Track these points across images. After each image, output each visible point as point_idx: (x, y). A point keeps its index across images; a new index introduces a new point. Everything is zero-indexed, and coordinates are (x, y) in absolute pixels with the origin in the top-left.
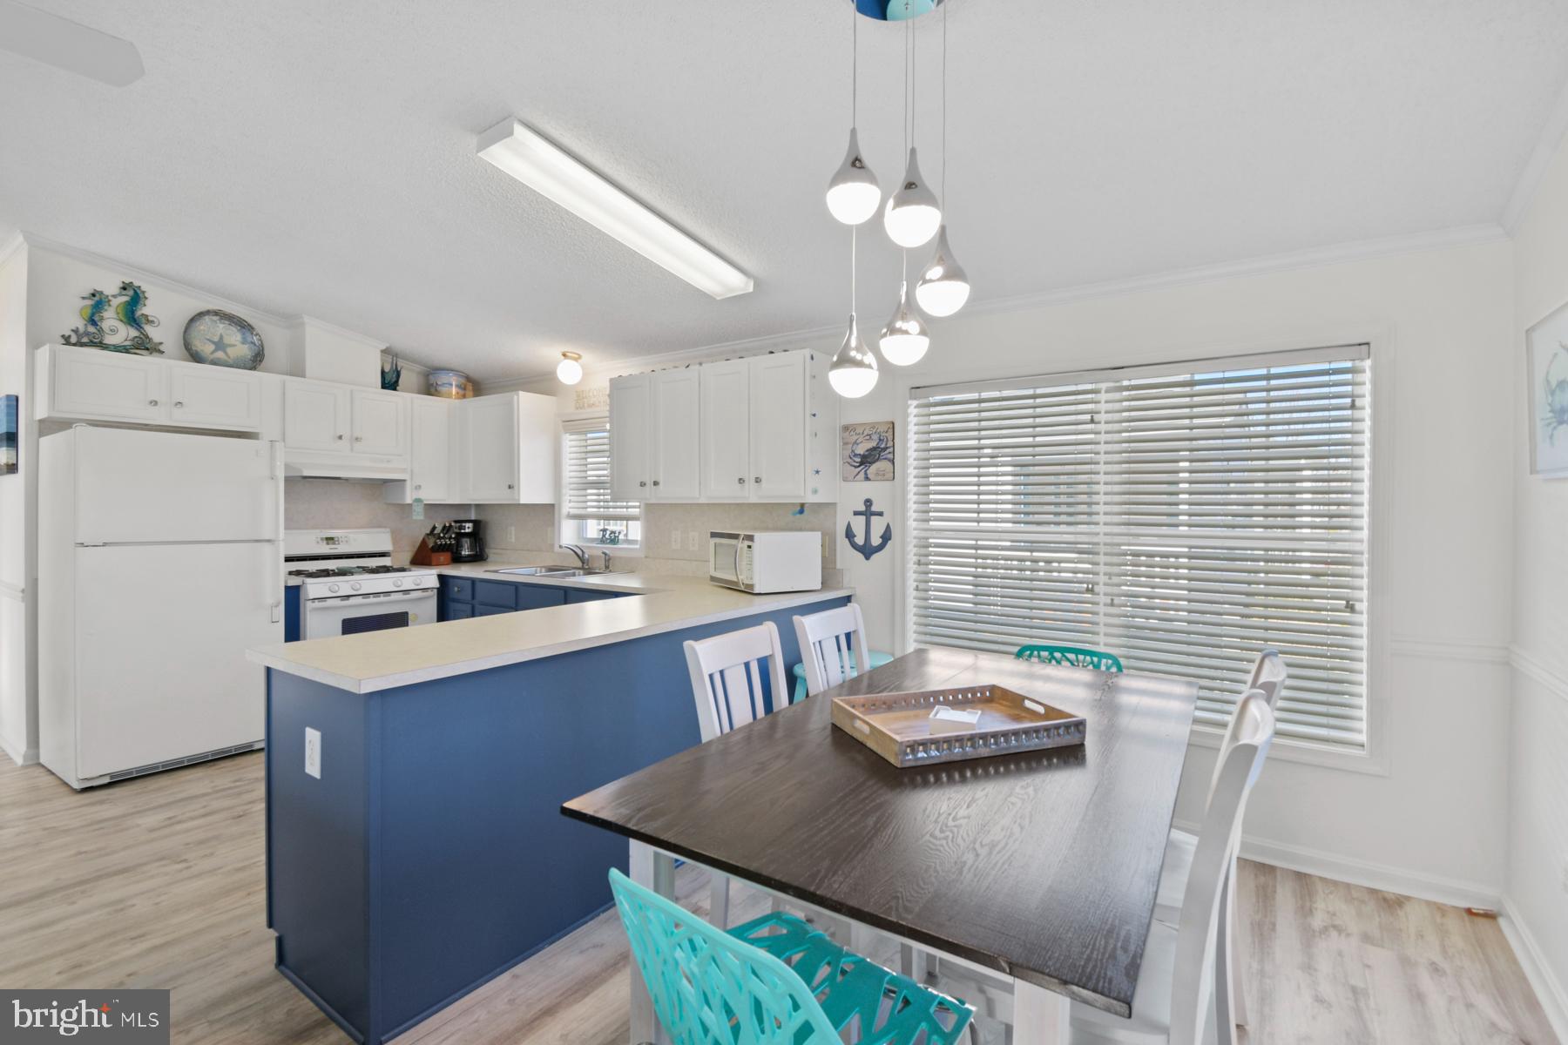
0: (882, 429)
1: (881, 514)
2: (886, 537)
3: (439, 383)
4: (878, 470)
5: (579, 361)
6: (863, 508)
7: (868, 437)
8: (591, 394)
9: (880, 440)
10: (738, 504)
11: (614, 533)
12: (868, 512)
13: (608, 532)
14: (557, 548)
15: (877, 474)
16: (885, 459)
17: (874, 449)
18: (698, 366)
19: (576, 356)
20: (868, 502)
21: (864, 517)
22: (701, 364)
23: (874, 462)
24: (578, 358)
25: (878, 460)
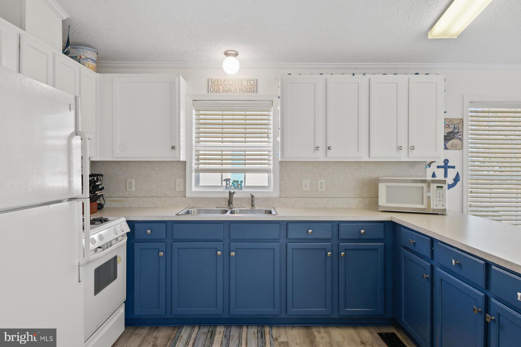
0: (455, 122)
1: (453, 167)
2: (457, 179)
3: (83, 57)
4: (453, 144)
5: (237, 57)
6: (443, 164)
7: (448, 126)
8: (226, 83)
9: (455, 128)
10: (357, 162)
11: (237, 181)
12: (446, 166)
13: (231, 181)
14: (188, 194)
15: (452, 146)
16: (458, 138)
17: (451, 132)
18: (363, 75)
19: (235, 53)
20: (446, 161)
21: (443, 170)
22: (364, 74)
23: (451, 140)
24: (236, 55)
25: (453, 139)
